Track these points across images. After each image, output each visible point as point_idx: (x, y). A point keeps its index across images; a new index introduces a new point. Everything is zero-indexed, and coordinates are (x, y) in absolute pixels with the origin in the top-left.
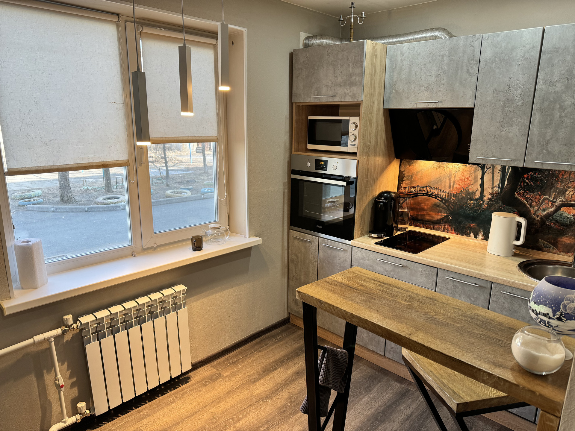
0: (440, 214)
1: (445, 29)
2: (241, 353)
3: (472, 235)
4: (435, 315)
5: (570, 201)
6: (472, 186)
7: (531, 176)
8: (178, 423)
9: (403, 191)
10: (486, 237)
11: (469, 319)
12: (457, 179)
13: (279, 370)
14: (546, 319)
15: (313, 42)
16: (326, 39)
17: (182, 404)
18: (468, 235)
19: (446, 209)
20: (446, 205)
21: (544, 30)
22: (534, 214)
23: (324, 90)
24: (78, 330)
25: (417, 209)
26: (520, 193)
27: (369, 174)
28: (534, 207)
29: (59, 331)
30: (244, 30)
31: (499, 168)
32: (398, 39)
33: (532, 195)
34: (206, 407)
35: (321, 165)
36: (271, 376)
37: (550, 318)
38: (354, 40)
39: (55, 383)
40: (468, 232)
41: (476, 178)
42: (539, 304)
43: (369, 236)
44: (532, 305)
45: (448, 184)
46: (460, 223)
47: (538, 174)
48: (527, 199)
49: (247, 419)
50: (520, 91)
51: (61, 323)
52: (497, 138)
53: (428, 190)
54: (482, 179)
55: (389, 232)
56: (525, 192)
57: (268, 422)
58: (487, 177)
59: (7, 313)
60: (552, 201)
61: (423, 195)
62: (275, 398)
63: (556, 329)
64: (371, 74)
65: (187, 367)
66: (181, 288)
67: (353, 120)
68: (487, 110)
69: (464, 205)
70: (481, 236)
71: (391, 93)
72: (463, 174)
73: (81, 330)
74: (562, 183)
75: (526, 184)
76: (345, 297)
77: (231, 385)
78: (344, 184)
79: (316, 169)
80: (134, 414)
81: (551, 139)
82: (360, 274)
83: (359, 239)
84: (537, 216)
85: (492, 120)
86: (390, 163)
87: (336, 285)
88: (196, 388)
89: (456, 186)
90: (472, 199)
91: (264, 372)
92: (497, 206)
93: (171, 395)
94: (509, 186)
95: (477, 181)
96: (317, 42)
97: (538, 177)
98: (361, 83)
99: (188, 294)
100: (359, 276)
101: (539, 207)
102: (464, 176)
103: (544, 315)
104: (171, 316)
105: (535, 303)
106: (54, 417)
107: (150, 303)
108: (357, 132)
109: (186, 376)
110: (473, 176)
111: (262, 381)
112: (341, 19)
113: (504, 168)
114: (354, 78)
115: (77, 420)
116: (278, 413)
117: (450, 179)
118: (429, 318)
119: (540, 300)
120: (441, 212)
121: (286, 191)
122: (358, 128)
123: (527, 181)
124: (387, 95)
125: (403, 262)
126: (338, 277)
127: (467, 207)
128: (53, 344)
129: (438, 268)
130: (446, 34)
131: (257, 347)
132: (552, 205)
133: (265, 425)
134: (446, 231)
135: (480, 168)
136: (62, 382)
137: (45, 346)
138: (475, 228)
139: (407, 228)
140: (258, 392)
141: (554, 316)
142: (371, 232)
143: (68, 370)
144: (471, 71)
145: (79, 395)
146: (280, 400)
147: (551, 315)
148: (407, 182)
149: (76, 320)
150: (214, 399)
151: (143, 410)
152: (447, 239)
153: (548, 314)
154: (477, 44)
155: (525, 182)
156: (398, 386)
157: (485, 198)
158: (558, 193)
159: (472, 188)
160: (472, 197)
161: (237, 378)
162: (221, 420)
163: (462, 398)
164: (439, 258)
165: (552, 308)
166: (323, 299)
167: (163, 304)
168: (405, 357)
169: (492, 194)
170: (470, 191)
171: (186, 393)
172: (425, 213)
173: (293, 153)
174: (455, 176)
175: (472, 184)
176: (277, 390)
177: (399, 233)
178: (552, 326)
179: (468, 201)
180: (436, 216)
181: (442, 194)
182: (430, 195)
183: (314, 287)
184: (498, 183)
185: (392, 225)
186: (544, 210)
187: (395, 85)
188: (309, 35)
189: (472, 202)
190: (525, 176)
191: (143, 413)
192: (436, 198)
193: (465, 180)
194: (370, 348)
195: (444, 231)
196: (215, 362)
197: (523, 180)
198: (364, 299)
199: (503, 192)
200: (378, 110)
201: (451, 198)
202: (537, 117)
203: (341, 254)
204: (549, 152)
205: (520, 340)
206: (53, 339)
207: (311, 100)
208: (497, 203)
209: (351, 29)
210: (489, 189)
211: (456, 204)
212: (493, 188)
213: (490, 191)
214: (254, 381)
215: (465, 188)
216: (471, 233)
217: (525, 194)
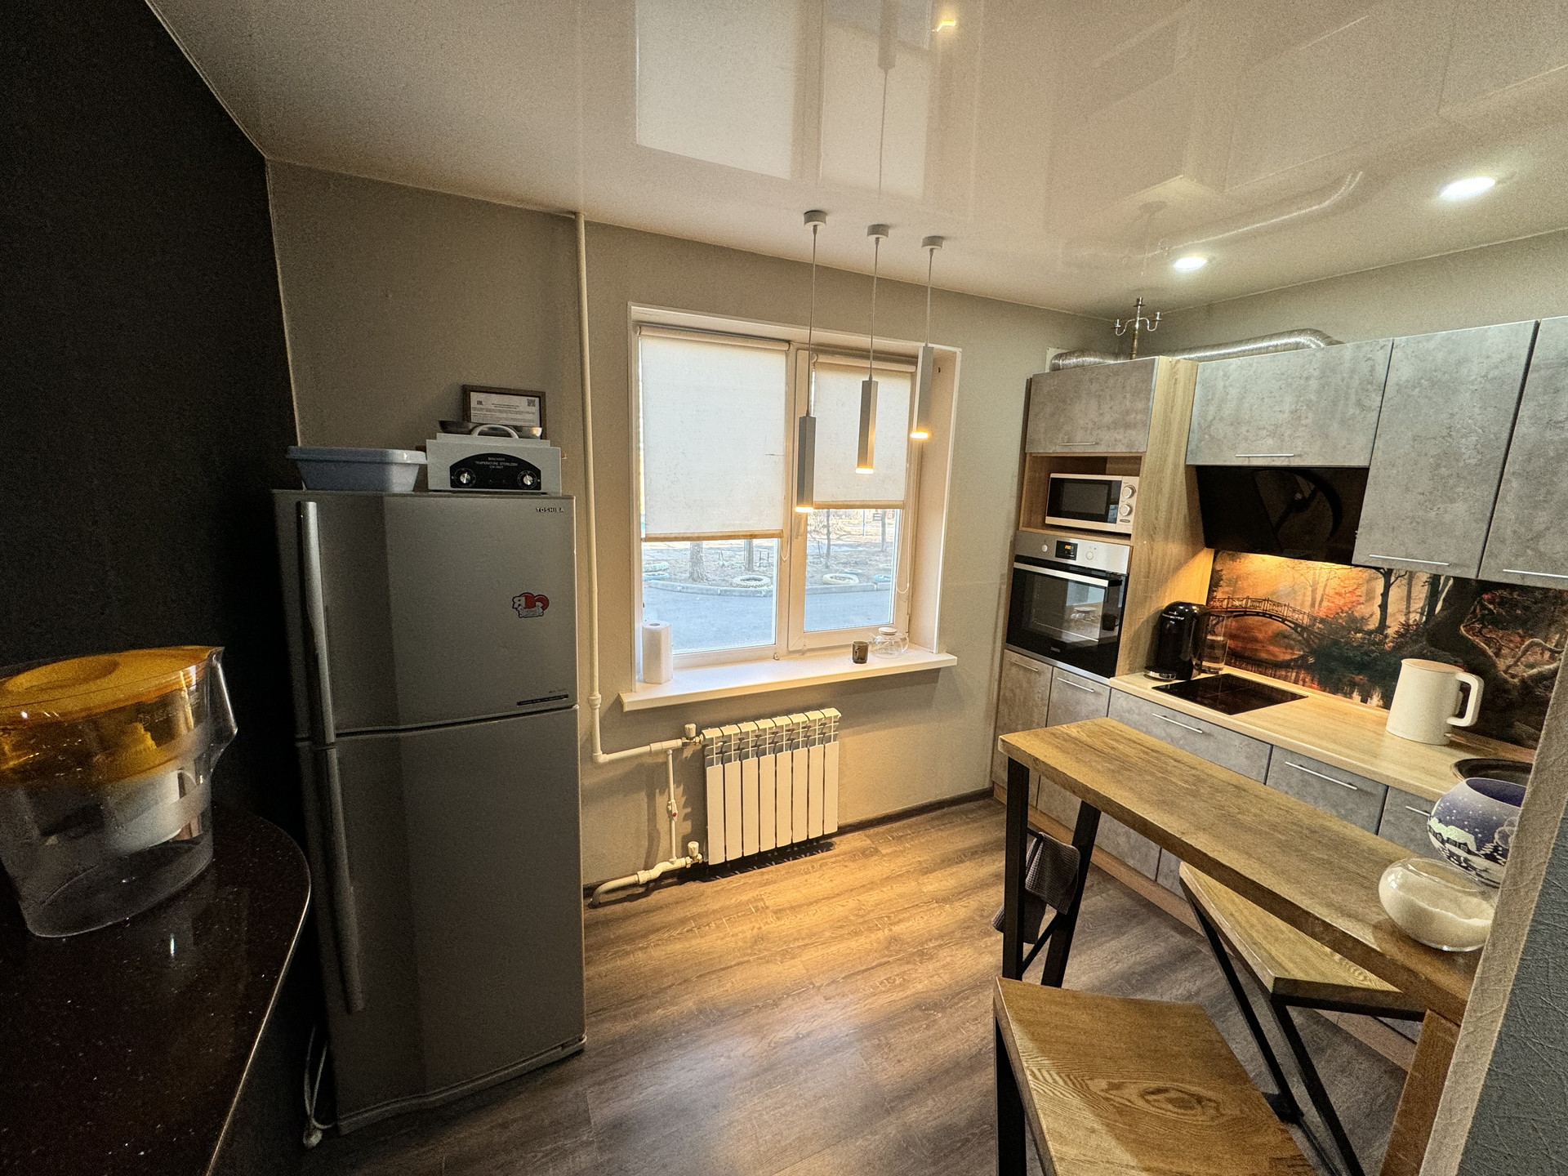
0: (1290, 651)
1: (1317, 331)
2: (910, 826)
3: (1356, 697)
4: (1238, 813)
6: (1362, 606)
7: (1501, 597)
8: (811, 904)
9: (1218, 604)
10: (1387, 704)
11: (1305, 832)
12: (1329, 591)
13: (968, 863)
14: (1462, 854)
15: (1067, 362)
16: (1090, 355)
17: (819, 877)
18: (1348, 695)
19: (1302, 644)
20: (1302, 636)
21: (1537, 325)
22: (1505, 672)
23: (1079, 435)
24: (700, 747)
25: (1244, 638)
26: (1473, 629)
27: (1152, 571)
28: (1505, 657)
29: (678, 743)
30: (958, 350)
31: (1424, 577)
32: (1222, 352)
33: (1500, 633)
34: (852, 890)
35: (1064, 550)
36: (954, 870)
37: (1469, 852)
38: (1139, 354)
39: (668, 809)
40: (1347, 689)
41: (1370, 592)
42: (1447, 824)
43: (1145, 675)
44: (1434, 823)
45: (1309, 599)
46: (1332, 671)
47: (1519, 595)
48: (1488, 641)
49: (911, 923)
50: (1474, 439)
51: (682, 733)
52: (1418, 523)
53: (1268, 606)
54: (1385, 595)
55: (1184, 670)
57: (941, 936)
58: (1394, 593)
59: (627, 709)
60: (1550, 650)
61: (1257, 614)
62: (957, 904)
63: (1483, 874)
64: (1165, 412)
65: (831, 828)
66: (832, 712)
67: (1127, 481)
68: (1398, 472)
69: (1343, 640)
70: (1376, 700)
71: (1200, 441)
72: (1342, 584)
73: (704, 746)
75: (1486, 612)
76: (1078, 760)
77: (892, 868)
78: (1105, 583)
79: (1057, 556)
80: (754, 875)
81: (1548, 529)
82: (1112, 729)
83: (1125, 677)
84: (1513, 676)
85: (1407, 489)
86: (1194, 554)
87: (1065, 740)
88: (840, 862)
89: (1325, 604)
90: (1359, 630)
91: (943, 861)
92: (1417, 647)
93: (806, 862)
94: (1445, 613)
95: (1374, 598)
96: (1073, 361)
97: (1518, 601)
98: (1146, 425)
99: (843, 723)
100: (1108, 733)
101: (1519, 660)
102: (1345, 587)
103: (1459, 845)
104: (817, 749)
105: (1440, 821)
106: (661, 854)
107: (791, 727)
108: (1133, 501)
109: (829, 841)
110: (1364, 589)
111: (939, 874)
112: (1118, 326)
113: (1434, 581)
114: (1133, 416)
115: (686, 864)
116: (960, 928)
117: (1314, 591)
118: (1224, 815)
119: (1451, 817)
120: (1292, 648)
121: (1004, 587)
122: (1136, 495)
123: (1491, 607)
124: (1192, 446)
125: (1204, 726)
126: (1073, 730)
127: (1347, 643)
128: (670, 757)
129: (1272, 746)
130: (1318, 340)
131: (936, 823)
133: (936, 939)
134: (1301, 682)
135: (1381, 576)
136: (675, 810)
137: (661, 760)
138: (1364, 684)
139: (1220, 669)
140: (930, 888)
141: (1478, 850)
142: (1149, 668)
143: (683, 796)
144: (1367, 403)
145: (692, 832)
146: (962, 910)
147: (1473, 848)
148: (1227, 589)
149: (699, 733)
150: (864, 883)
151: (768, 873)
152: (1302, 697)
153: (1465, 844)
154: (1381, 357)
155: (1484, 607)
156: (1177, 939)
157: (1390, 632)
159: (1361, 611)
160: (1361, 626)
161: (900, 861)
162: (872, 915)
163: (1287, 971)
164: (1280, 729)
165: (1475, 834)
166: (1042, 758)
167: (807, 731)
168: (1185, 880)
169: (1406, 625)
170: (1356, 614)
171: (826, 864)
172: (1258, 646)
173: (1021, 528)
174: (1326, 585)
175: (1362, 603)
176: (962, 893)
177: (1203, 676)
178: (1475, 869)
179: (1349, 633)
180: (1282, 655)
181: (1296, 616)
182: (1271, 616)
183: (1028, 738)
184: (1421, 605)
185: (1191, 661)
186: (1532, 666)
187: (1209, 426)
188: (1060, 351)
189: (1359, 635)
190: (1486, 597)
191: (766, 877)
192: (1283, 622)
193: (1347, 595)
194: (1131, 863)
195: (1296, 682)
196: (872, 831)
197: (1480, 603)
198: (1112, 768)
199: (1432, 623)
200: (1176, 466)
201: (1314, 625)
202: (1513, 486)
203: (1091, 699)
204: (1541, 555)
205: (1396, 878)
206: (671, 752)
207: (1057, 449)
208: (1416, 642)
209: (1134, 339)
210: (1399, 616)
211: (1324, 636)
212: (1408, 613)
213: (1402, 619)
214: (927, 871)
215: (1346, 609)
216: (1355, 693)
217: (1484, 631)
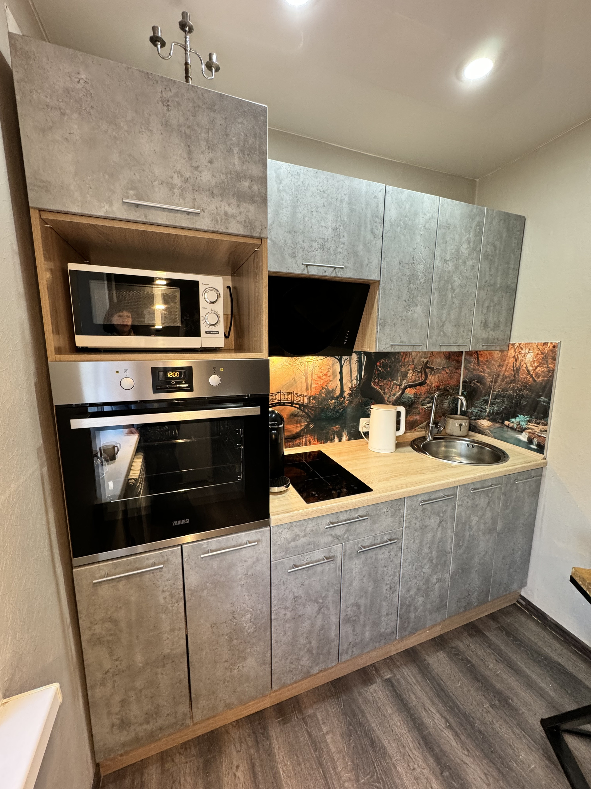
0: (299, 425)
5: (411, 382)
6: (332, 382)
12: (315, 377)
19: (306, 417)
20: (305, 412)
22: (387, 401)
26: (375, 382)
28: (387, 393)
33: (384, 382)
40: (331, 437)
41: (334, 373)
45: (304, 385)
47: (388, 361)
48: (381, 387)
50: (422, 266)
53: (281, 397)
54: (341, 372)
56: (379, 380)
58: (345, 370)
60: (399, 385)
69: (325, 407)
72: (320, 371)
74: (404, 366)
75: (379, 372)
79: (156, 391)
81: (446, 320)
85: (399, 298)
89: (314, 386)
90: (332, 398)
92: (357, 400)
94: (365, 376)
95: (336, 376)
97: (388, 364)
101: (391, 393)
102: (322, 372)
110: (331, 371)
113: (359, 357)
117: (306, 379)
120: (300, 422)
123: (380, 369)
127: (328, 408)
132: (399, 389)
135: (337, 361)
138: (339, 430)
155: (378, 370)
157: (346, 394)
158: (403, 377)
159: (332, 385)
160: (333, 395)
169: (351, 388)
170: (330, 389)
174: (312, 374)
179: (328, 401)
181: (299, 399)
182: (284, 404)
184: (356, 375)
186: (394, 395)
189: (333, 401)
190: (378, 364)
192: (292, 406)
193: (324, 377)
197: (377, 368)
199: (361, 384)
201: (310, 402)
202: (435, 296)
208: (356, 397)
210: (348, 384)
211: (316, 408)
213: (350, 385)
215: (324, 386)
216: (336, 437)
217: (379, 382)
